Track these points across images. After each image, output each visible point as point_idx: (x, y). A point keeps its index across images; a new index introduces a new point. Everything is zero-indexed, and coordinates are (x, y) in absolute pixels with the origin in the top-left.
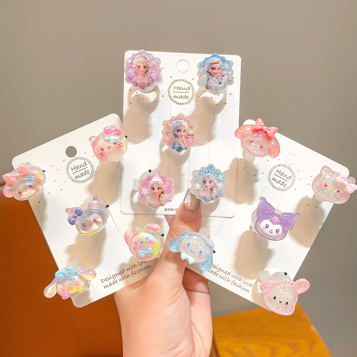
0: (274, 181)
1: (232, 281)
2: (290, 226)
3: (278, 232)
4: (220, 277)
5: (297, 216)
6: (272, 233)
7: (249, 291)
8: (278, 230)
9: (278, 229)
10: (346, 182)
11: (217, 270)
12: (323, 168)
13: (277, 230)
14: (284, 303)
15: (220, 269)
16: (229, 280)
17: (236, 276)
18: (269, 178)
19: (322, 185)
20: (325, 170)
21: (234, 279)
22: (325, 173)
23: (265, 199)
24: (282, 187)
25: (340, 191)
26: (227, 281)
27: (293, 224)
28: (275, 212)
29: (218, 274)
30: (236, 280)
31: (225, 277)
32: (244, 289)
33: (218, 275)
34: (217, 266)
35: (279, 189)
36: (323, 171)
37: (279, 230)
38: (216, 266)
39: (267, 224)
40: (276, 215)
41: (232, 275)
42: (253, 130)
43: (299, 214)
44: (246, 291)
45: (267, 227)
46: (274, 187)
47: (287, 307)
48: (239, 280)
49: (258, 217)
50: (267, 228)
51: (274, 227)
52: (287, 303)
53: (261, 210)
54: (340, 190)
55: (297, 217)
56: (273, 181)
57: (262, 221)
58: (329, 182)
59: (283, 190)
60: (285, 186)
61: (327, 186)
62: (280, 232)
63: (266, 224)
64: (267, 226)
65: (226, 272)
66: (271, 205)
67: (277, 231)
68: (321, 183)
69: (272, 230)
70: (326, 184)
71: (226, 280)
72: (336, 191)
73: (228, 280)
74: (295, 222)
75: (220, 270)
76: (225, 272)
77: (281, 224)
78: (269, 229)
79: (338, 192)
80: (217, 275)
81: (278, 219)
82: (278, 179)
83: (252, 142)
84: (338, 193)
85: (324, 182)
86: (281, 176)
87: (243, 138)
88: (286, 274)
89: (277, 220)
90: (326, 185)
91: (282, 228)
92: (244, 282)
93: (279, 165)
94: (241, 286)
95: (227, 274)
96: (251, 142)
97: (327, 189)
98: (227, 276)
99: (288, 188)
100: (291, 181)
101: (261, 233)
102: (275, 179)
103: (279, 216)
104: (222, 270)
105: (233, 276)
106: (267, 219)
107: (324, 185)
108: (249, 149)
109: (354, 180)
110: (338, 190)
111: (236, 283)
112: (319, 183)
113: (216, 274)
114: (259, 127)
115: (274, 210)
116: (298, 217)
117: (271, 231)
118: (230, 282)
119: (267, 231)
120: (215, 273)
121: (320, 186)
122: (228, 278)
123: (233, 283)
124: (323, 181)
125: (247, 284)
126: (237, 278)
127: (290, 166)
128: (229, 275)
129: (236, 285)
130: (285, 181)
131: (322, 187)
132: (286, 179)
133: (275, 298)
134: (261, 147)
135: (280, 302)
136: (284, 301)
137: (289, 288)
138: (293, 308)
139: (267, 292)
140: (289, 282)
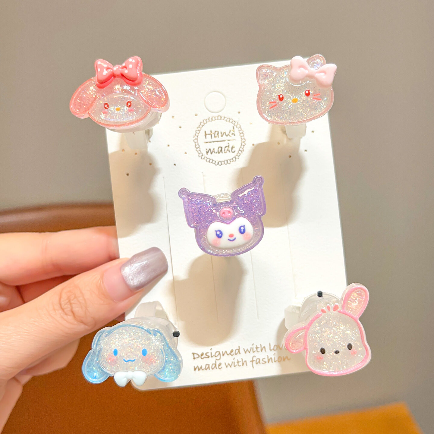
2: (261, 207)
3: (244, 230)
4: (227, 367)
5: (260, 183)
6: (235, 239)
8: (242, 228)
9: (241, 226)
11: (214, 358)
15: (218, 353)
17: (252, 347)
18: (201, 154)
19: (275, 102)
21: (252, 354)
22: (267, 80)
25: (311, 92)
26: (243, 364)
29: (221, 363)
30: (256, 354)
31: (236, 361)
33: (223, 366)
34: (210, 351)
37: (244, 226)
38: (208, 353)
39: (217, 230)
41: (244, 349)
42: (98, 87)
45: (219, 235)
46: (218, 163)
47: (354, 353)
48: (262, 351)
50: (221, 237)
52: (350, 347)
54: (309, 91)
56: (209, 156)
58: (283, 89)
60: (233, 151)
61: (283, 97)
62: (249, 228)
63: (215, 233)
64: (218, 233)
65: (232, 351)
66: (204, 195)
67: (242, 231)
68: (272, 101)
69: (231, 236)
70: (279, 96)
71: (240, 364)
72: (304, 97)
73: (244, 363)
75: (220, 354)
76: (230, 354)
78: (225, 237)
79: (308, 95)
80: (220, 367)
83: (108, 106)
84: (311, 98)
85: (275, 97)
86: (217, 139)
89: (229, 212)
90: (281, 97)
93: (203, 123)
95: (236, 354)
98: (238, 357)
100: (237, 137)
102: (210, 149)
103: (230, 203)
104: (223, 352)
105: (247, 350)
107: (278, 100)
110: (307, 92)
111: (260, 359)
113: (217, 366)
114: (105, 73)
115: (214, 199)
117: (232, 238)
118: (250, 364)
119: (224, 242)
120: (214, 366)
121: (273, 105)
122: (242, 359)
123: (254, 363)
124: (272, 94)
126: (255, 349)
127: (220, 114)
128: (240, 353)
129: (261, 361)
130: (229, 142)
131: (276, 105)
132: (228, 138)
133: (323, 351)
134: (127, 104)
135: (337, 352)
136: (343, 346)
137: (336, 318)
138: (366, 348)
139: (305, 348)
140: (328, 308)
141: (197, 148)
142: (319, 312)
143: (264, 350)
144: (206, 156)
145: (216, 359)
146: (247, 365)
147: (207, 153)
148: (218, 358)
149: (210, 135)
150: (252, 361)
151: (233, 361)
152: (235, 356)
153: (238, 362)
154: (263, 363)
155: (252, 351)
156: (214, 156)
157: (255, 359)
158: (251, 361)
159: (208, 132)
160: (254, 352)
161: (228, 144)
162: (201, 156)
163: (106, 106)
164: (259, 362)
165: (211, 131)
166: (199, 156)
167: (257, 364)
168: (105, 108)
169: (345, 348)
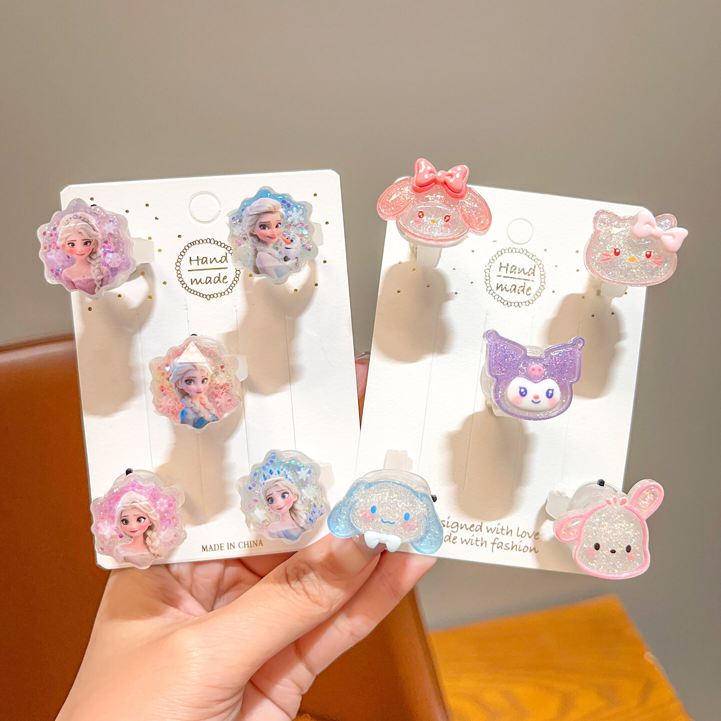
0: (502, 290)
1: (493, 542)
2: (574, 373)
3: (552, 394)
4: (462, 543)
5: (580, 345)
6: (539, 402)
7: (536, 551)
8: (550, 392)
10: (658, 230)
11: (450, 529)
12: (595, 219)
13: (547, 393)
15: (455, 524)
16: (486, 542)
17: (497, 527)
18: (489, 289)
19: (609, 255)
20: (603, 221)
21: (495, 535)
22: (604, 228)
23: (496, 332)
24: (522, 297)
25: (652, 254)
26: (482, 544)
27: (577, 366)
28: (528, 354)
29: (456, 537)
30: (499, 536)
31: (474, 539)
32: (525, 550)
33: (458, 540)
34: (447, 520)
35: (519, 304)
36: (600, 225)
37: (552, 390)
38: (444, 521)
40: (535, 359)
41: (487, 527)
42: (415, 190)
43: (583, 340)
44: (531, 551)
45: (523, 393)
46: (507, 303)
47: (632, 557)
48: (507, 534)
49: (495, 379)
50: (524, 395)
51: (538, 389)
52: (629, 549)
53: (495, 361)
54: (650, 252)
55: (581, 347)
56: (499, 292)
57: (507, 384)
58: (621, 243)
59: (529, 301)
60: (528, 293)
61: (619, 253)
64: (522, 390)
65: (473, 526)
66: (514, 343)
68: (605, 253)
69: (536, 397)
70: (615, 250)
71: (479, 543)
72: (644, 258)
73: (484, 543)
74: (580, 361)
75: (458, 525)
76: (470, 528)
77: (551, 376)
78: (529, 397)
79: (648, 257)
80: (454, 541)
81: (542, 368)
82: (509, 283)
83: (423, 215)
84: (650, 260)
85: (609, 249)
86: (512, 275)
87: (399, 215)
88: (602, 483)
89: (540, 370)
90: (617, 251)
91: (558, 383)
92: (520, 533)
93: (501, 253)
94: (516, 546)
95: (476, 531)
96: (421, 215)
97: (623, 259)
98: (478, 535)
99: (538, 294)
100: (537, 278)
101: (516, 411)
102: (502, 285)
103: (541, 359)
104: (461, 524)
105: (491, 529)
106: (517, 375)
107: (612, 254)
108: (422, 234)
109: (673, 218)
110: (648, 253)
111: (502, 543)
112: (599, 253)
113: (451, 540)
114: (426, 176)
115: (525, 350)
116: (583, 345)
117: (536, 400)
118: (489, 546)
119: (526, 402)
120: (448, 537)
121: (605, 257)
122: (482, 538)
123: (495, 546)
124: (606, 245)
125: (527, 534)
126: (500, 531)
127: (524, 247)
128: (481, 531)
129: (504, 546)
130: (525, 281)
131: (609, 259)
132: (526, 277)
133: (597, 547)
134: (445, 218)
135: (613, 552)
136: (621, 547)
137: (619, 513)
138: (645, 554)
139: (577, 539)
140: (615, 500)
141: (487, 280)
142: (602, 502)
143: (510, 533)
144: (495, 291)
145: (452, 531)
146: (486, 546)
147: (498, 288)
148: (455, 530)
149: (506, 269)
150: (494, 544)
151: (471, 538)
152: (474, 532)
153: (477, 540)
154: (505, 549)
155: (495, 532)
156: (505, 295)
157: (497, 541)
158: (491, 543)
159: (504, 265)
160: (498, 533)
161: (525, 283)
162: (490, 290)
164: (501, 546)
165: (508, 265)
166: (487, 290)
167: (498, 548)
168: (419, 216)
169: (622, 549)
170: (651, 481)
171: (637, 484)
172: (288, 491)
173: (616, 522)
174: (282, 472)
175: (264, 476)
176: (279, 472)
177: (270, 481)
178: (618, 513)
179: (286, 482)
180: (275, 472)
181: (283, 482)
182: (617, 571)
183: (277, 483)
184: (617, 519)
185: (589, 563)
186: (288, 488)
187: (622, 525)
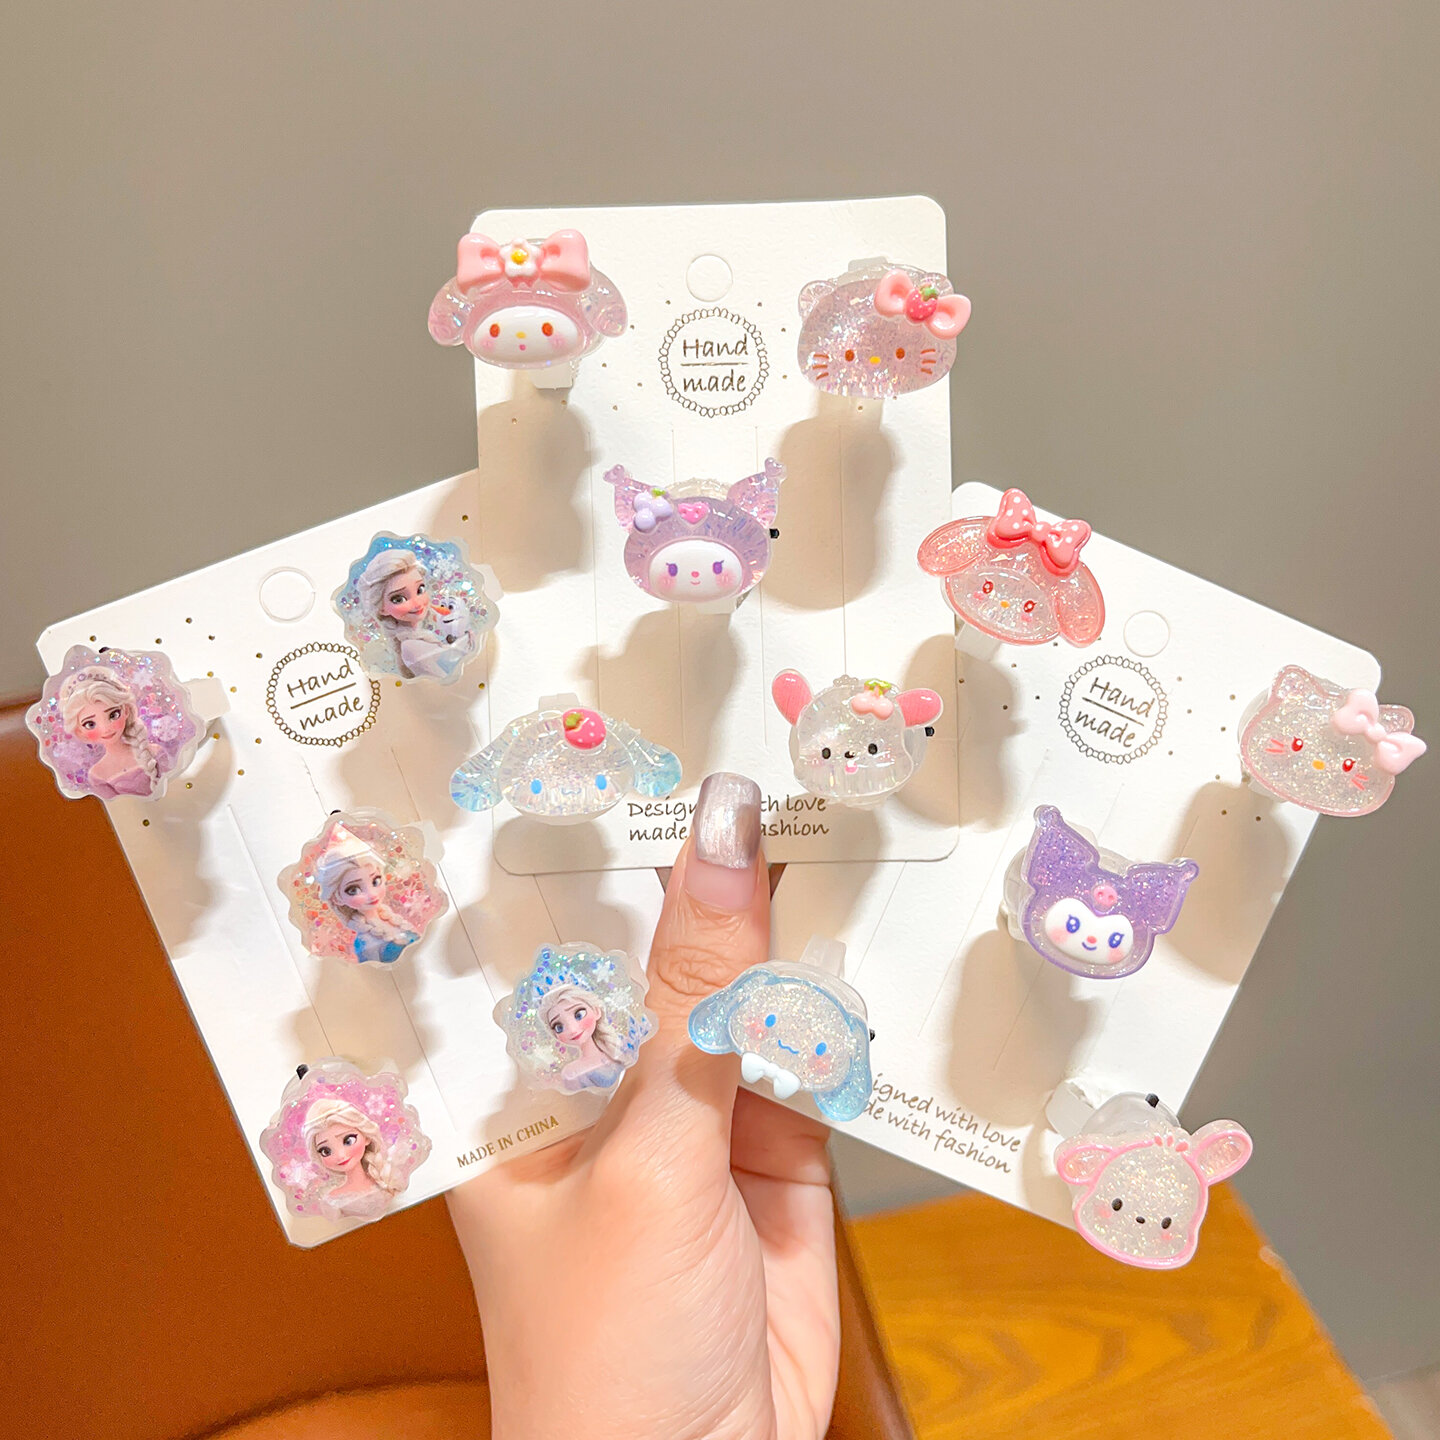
1: (940, 1134)
2: (1166, 916)
3: (1119, 943)
4: (890, 1122)
5: (1188, 876)
6: (1094, 949)
7: (1007, 1169)
8: (1117, 938)
9: (1117, 934)
10: (1376, 730)
12: (1281, 676)
13: (1112, 937)
14: (1154, 1221)
15: (888, 1089)
16: (929, 1131)
17: (954, 1113)
19: (1282, 745)
20: (1291, 682)
21: (947, 1125)
22: (1289, 696)
23: (1058, 813)
25: (1355, 765)
26: (921, 1133)
27: (1174, 906)
28: (1099, 864)
29: (883, 1110)
30: (954, 1128)
31: (911, 1121)
32: (989, 1163)
33: (885, 1116)
36: (1284, 688)
37: (1121, 936)
40: (1107, 875)
41: (938, 1108)
42: (990, 540)
43: (1197, 867)
44: (998, 1166)
45: (1073, 927)
47: (1168, 1237)
48: (968, 1128)
49: (1034, 890)
52: (1167, 1224)
53: (1043, 859)
54: (1353, 762)
55: (1192, 878)
57: (1050, 903)
58: (1309, 730)
61: (1301, 746)
62: (1127, 943)
64: (1073, 922)
65: (916, 1099)
66: (1082, 839)
67: (1114, 942)
68: (1277, 739)
70: (1296, 740)
71: (917, 1130)
72: (1338, 767)
73: (925, 1132)
74: (1182, 899)
75: (891, 1092)
76: (909, 1102)
77: (1127, 912)
79: (1346, 768)
80: (877, 1115)
81: (1115, 894)
83: (991, 589)
84: (1347, 774)
85: (1288, 733)
87: (951, 575)
88: (1154, 1101)
89: (1111, 897)
90: (1299, 743)
91: (1134, 926)
92: (989, 1134)
94: (977, 1151)
95: (919, 1109)
96: (988, 588)
97: (1304, 757)
98: (920, 1117)
101: (1051, 951)
103: (1118, 878)
104: (897, 1092)
105: (943, 1113)
106: (1071, 895)
107: (1290, 743)
108: (980, 618)
109: (1409, 715)
110: (1348, 763)
111: (955, 1141)
112: (1268, 735)
113: (873, 1111)
114: (1017, 525)
115: (1098, 857)
116: (1196, 874)
117: (1090, 944)
118: (932, 1139)
121: (1275, 746)
122: (925, 1124)
123: (943, 1142)
124: (1285, 725)
125: (1000, 1139)
126: (957, 1120)
127: (1144, 661)
128: (927, 1112)
129: (956, 1147)
131: (1281, 751)
133: (1117, 1206)
134: (1026, 605)
135: (1141, 1221)
136: (1155, 1216)
137: (1171, 1162)
138: (1191, 1240)
139: (1087, 1184)
140: (1170, 1140)
142: (1147, 1137)
143: (972, 1129)
145: (879, 1098)
146: (926, 1138)
148: (884, 1097)
150: (941, 1138)
151: (907, 1118)
152: (915, 1111)
153: (915, 1125)
154: (956, 1151)
155: (949, 1119)
157: (947, 1136)
158: (937, 1136)
160: (952, 1123)
163: (987, 586)
164: (952, 1146)
166: (1059, 717)
167: (946, 1146)
168: (985, 590)
169: (1156, 1220)
170: (1235, 1127)
171: (1212, 1124)
172: (584, 1005)
173: (1159, 1174)
174: (567, 977)
175: (538, 989)
176: (562, 978)
177: (550, 996)
178: (1167, 1162)
179: (578, 991)
180: (556, 979)
181: (574, 992)
182: (1136, 1252)
183: (562, 997)
184: (1163, 1169)
185: (1096, 1226)
186: (583, 1000)
187: (1168, 1182)
